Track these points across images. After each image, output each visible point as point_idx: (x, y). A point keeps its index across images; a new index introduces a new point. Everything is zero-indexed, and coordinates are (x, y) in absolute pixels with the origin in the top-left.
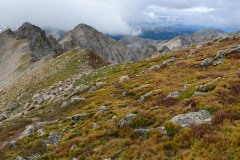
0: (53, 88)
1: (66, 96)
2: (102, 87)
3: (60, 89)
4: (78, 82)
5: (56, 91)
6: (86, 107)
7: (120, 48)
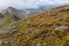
0: (3, 29)
1: (9, 30)
2: (22, 26)
3: (6, 29)
4: (12, 26)
5: (5, 29)
6: (19, 32)
7: (24, 14)
